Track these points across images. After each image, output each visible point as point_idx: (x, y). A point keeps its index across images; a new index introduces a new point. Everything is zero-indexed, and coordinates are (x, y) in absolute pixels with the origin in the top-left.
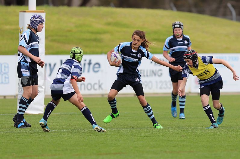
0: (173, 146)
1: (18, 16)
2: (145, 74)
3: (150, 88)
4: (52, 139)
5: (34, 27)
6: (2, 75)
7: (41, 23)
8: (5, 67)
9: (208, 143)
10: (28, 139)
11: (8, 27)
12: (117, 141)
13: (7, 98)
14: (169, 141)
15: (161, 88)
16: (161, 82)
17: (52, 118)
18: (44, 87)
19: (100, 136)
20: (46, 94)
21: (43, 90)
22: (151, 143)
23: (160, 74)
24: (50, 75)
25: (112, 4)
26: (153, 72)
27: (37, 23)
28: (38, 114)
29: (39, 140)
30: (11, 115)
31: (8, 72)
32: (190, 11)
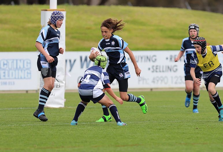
0: (188, 139)
1: (39, 14)
2: (161, 70)
3: (166, 83)
4: (72, 132)
5: (53, 22)
6: (25, 70)
7: (59, 19)
8: (27, 63)
9: (221, 135)
10: (50, 132)
11: (30, 25)
12: (134, 133)
13: (29, 92)
14: (183, 133)
15: (176, 83)
16: (176, 77)
17: (72, 111)
18: (64, 82)
19: (118, 128)
20: (67, 88)
21: (64, 84)
22: (167, 135)
23: (175, 70)
24: (70, 70)
25: (130, 3)
26: (169, 67)
27: (56, 19)
28: (59, 108)
29: (59, 133)
30: (33, 108)
31: (30, 68)
32: (204, 10)
